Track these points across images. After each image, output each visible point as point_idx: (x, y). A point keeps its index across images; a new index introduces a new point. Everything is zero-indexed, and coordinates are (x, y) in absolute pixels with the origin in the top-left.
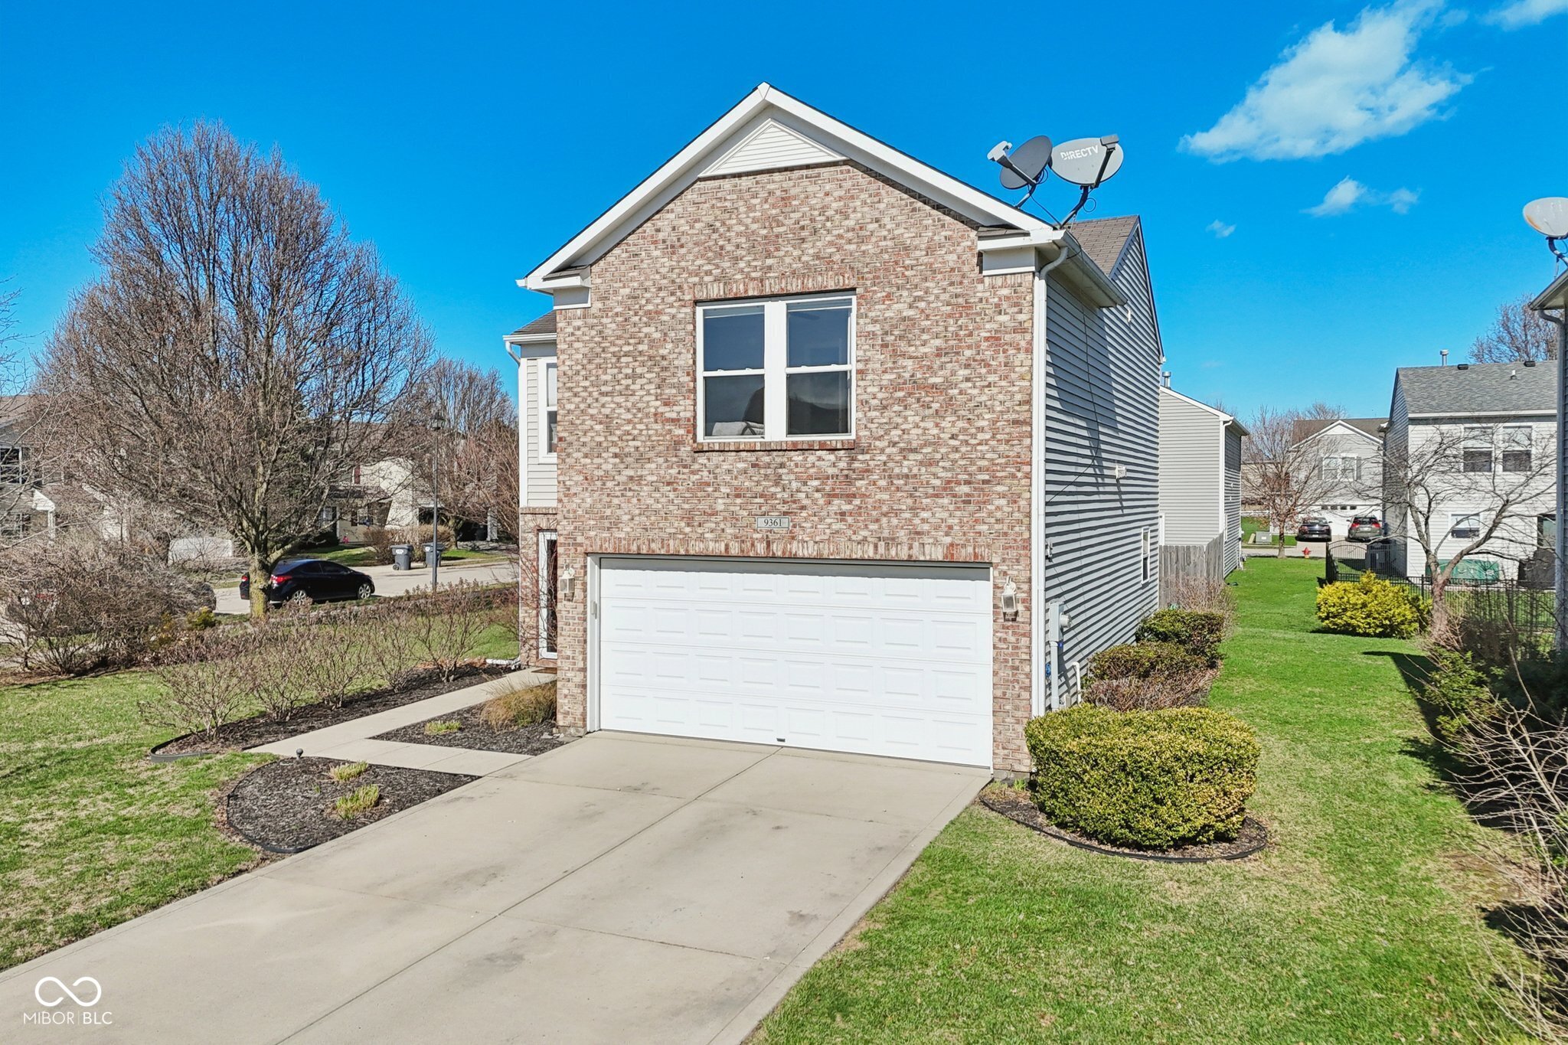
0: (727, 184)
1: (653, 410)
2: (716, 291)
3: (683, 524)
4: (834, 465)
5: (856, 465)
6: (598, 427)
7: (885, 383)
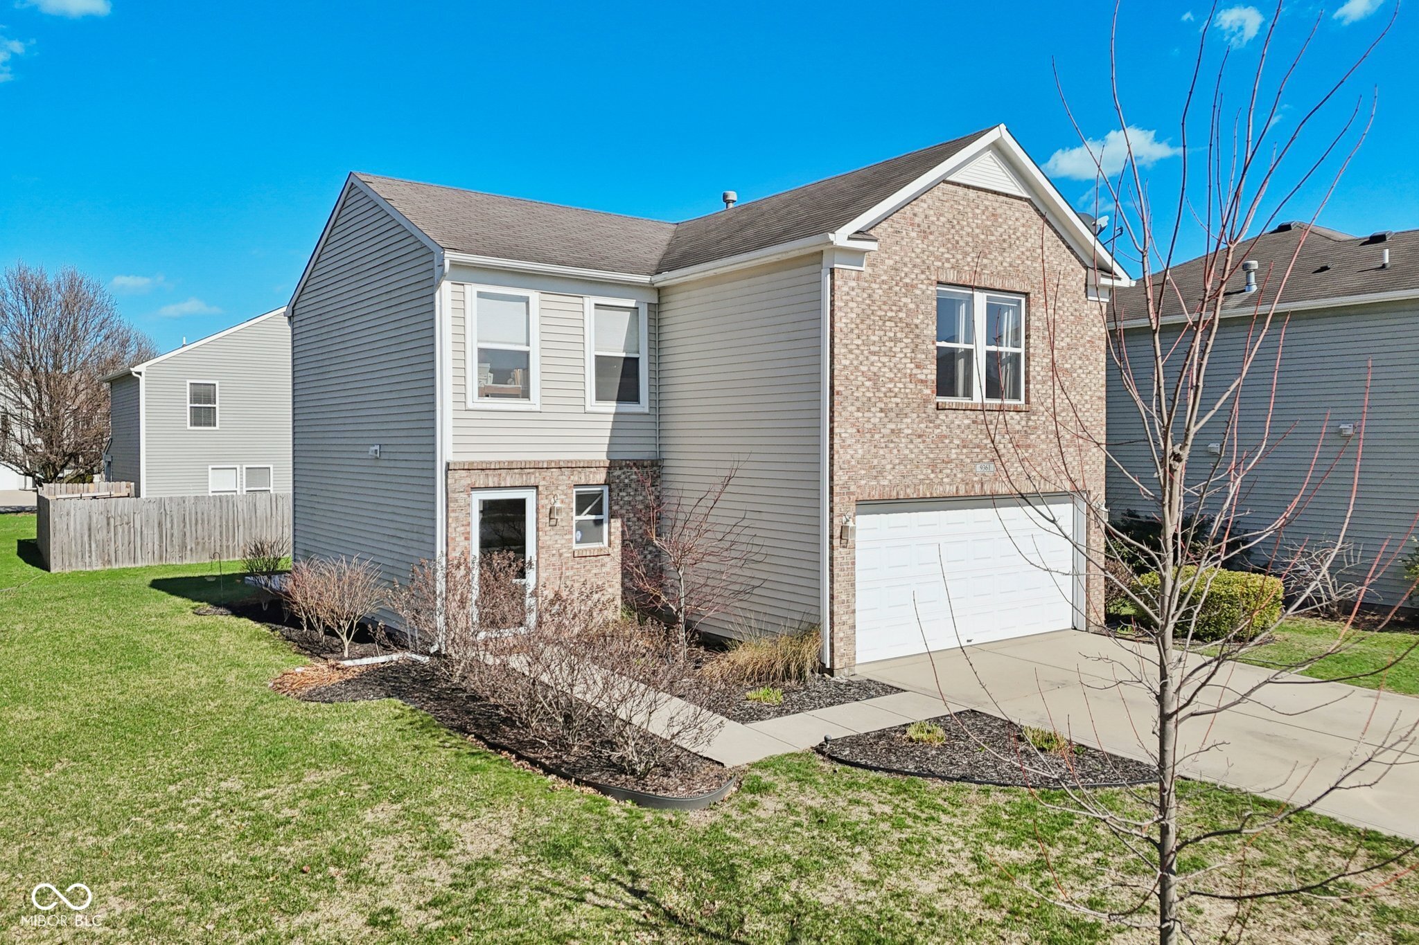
0: (961, 191)
1: (909, 371)
2: (951, 277)
3: (930, 471)
4: (1019, 423)
5: (1031, 423)
6: (868, 384)
7: (1044, 364)
